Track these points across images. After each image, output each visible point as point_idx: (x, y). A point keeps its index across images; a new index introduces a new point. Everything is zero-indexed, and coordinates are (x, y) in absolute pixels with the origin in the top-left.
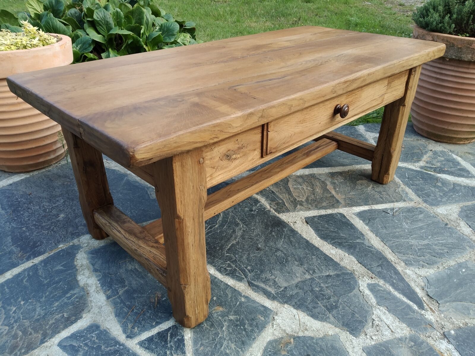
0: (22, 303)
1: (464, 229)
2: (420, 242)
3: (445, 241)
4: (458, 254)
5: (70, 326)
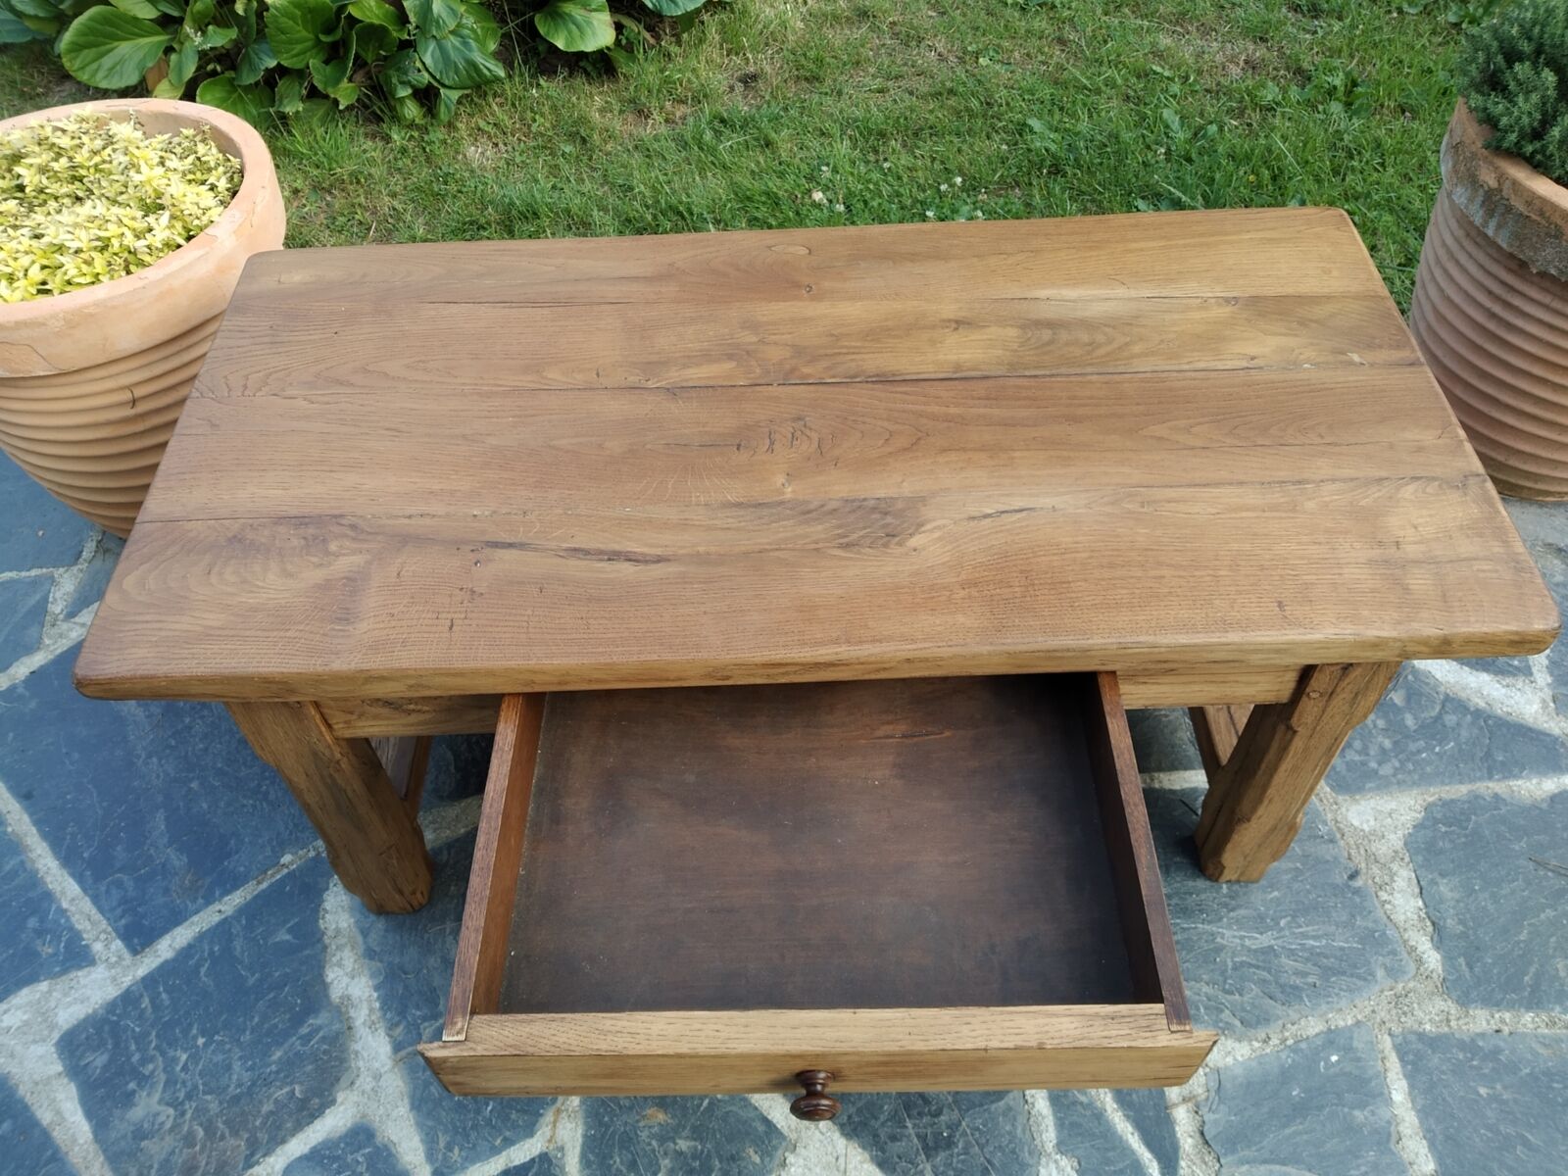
0: (201, 1041)
1: (1399, 900)
2: (1250, 938)
3: (1324, 942)
4: (1342, 993)
5: (308, 1124)
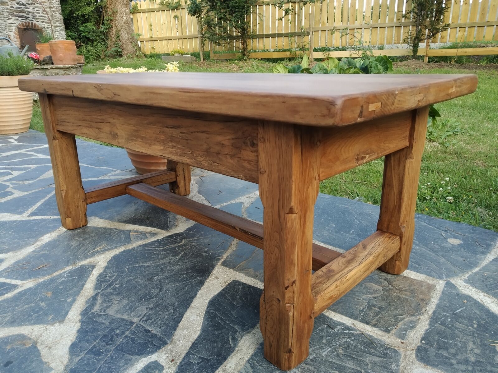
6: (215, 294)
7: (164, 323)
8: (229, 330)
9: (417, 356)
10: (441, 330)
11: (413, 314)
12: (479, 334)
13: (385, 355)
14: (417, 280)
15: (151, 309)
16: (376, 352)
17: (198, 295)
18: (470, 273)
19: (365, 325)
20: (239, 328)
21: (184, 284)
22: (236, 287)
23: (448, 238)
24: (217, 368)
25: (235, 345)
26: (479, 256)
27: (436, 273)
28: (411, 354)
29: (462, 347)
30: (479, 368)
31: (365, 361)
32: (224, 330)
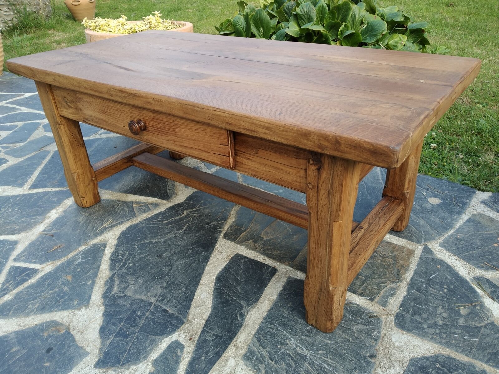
2: (300, 348)
3: (331, 369)
6: (221, 269)
7: (179, 302)
8: (236, 306)
9: (396, 323)
10: (417, 296)
11: (394, 281)
12: (448, 298)
13: (369, 323)
14: (399, 246)
15: (165, 288)
16: (362, 321)
17: (205, 272)
18: (446, 236)
19: (353, 294)
20: (244, 303)
21: (191, 260)
22: (238, 261)
23: (428, 197)
24: (229, 344)
25: (242, 320)
26: (455, 217)
27: (416, 237)
28: (391, 321)
29: (433, 312)
30: (445, 331)
31: (352, 330)
32: (232, 306)
